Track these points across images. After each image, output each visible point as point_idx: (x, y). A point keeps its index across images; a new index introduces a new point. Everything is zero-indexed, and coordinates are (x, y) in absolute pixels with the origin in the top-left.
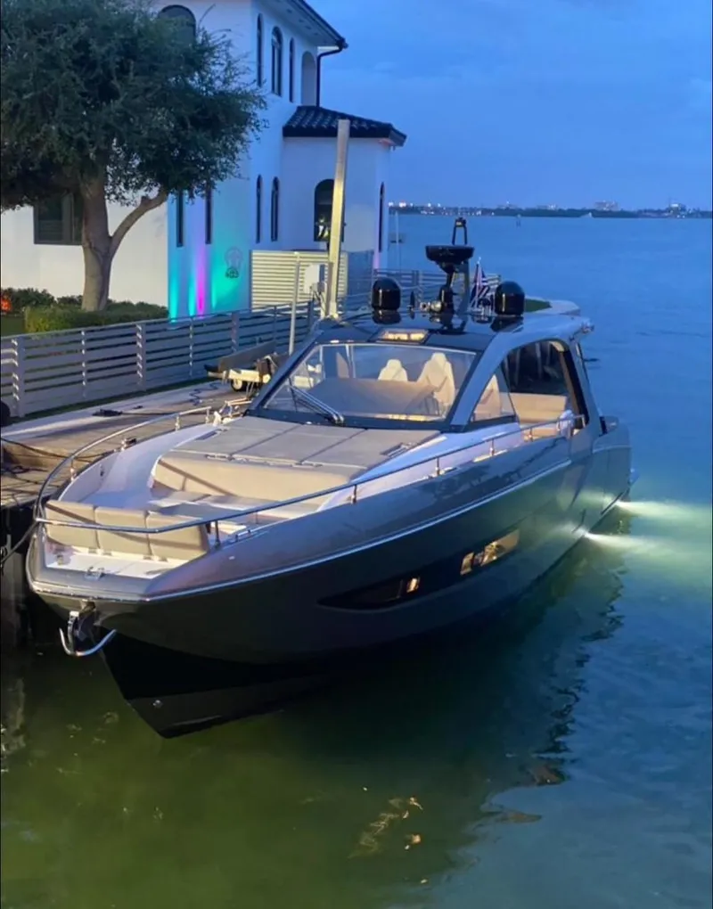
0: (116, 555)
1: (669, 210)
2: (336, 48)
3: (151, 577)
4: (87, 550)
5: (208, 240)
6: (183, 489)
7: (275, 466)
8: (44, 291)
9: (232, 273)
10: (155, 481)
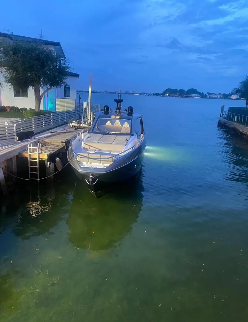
0: (93, 164)
1: (105, 92)
2: (64, 58)
3: (105, 168)
4: (86, 163)
5: (47, 97)
6: (90, 149)
7: (103, 143)
8: (17, 107)
9: (52, 103)
10: (84, 147)
